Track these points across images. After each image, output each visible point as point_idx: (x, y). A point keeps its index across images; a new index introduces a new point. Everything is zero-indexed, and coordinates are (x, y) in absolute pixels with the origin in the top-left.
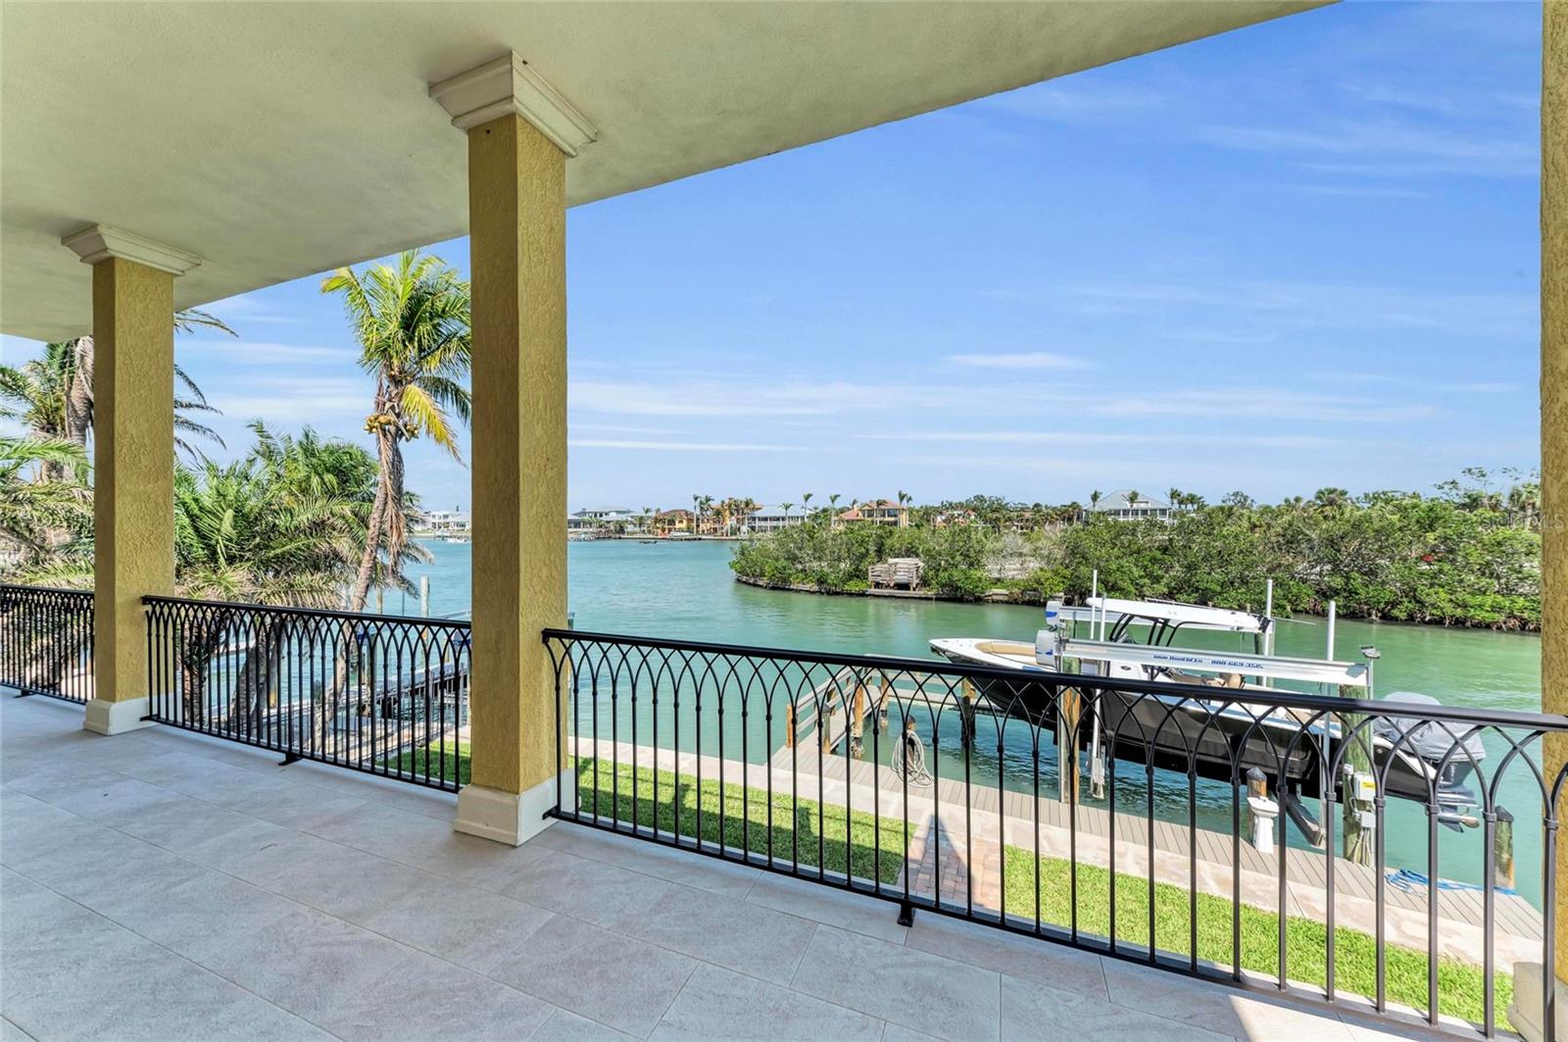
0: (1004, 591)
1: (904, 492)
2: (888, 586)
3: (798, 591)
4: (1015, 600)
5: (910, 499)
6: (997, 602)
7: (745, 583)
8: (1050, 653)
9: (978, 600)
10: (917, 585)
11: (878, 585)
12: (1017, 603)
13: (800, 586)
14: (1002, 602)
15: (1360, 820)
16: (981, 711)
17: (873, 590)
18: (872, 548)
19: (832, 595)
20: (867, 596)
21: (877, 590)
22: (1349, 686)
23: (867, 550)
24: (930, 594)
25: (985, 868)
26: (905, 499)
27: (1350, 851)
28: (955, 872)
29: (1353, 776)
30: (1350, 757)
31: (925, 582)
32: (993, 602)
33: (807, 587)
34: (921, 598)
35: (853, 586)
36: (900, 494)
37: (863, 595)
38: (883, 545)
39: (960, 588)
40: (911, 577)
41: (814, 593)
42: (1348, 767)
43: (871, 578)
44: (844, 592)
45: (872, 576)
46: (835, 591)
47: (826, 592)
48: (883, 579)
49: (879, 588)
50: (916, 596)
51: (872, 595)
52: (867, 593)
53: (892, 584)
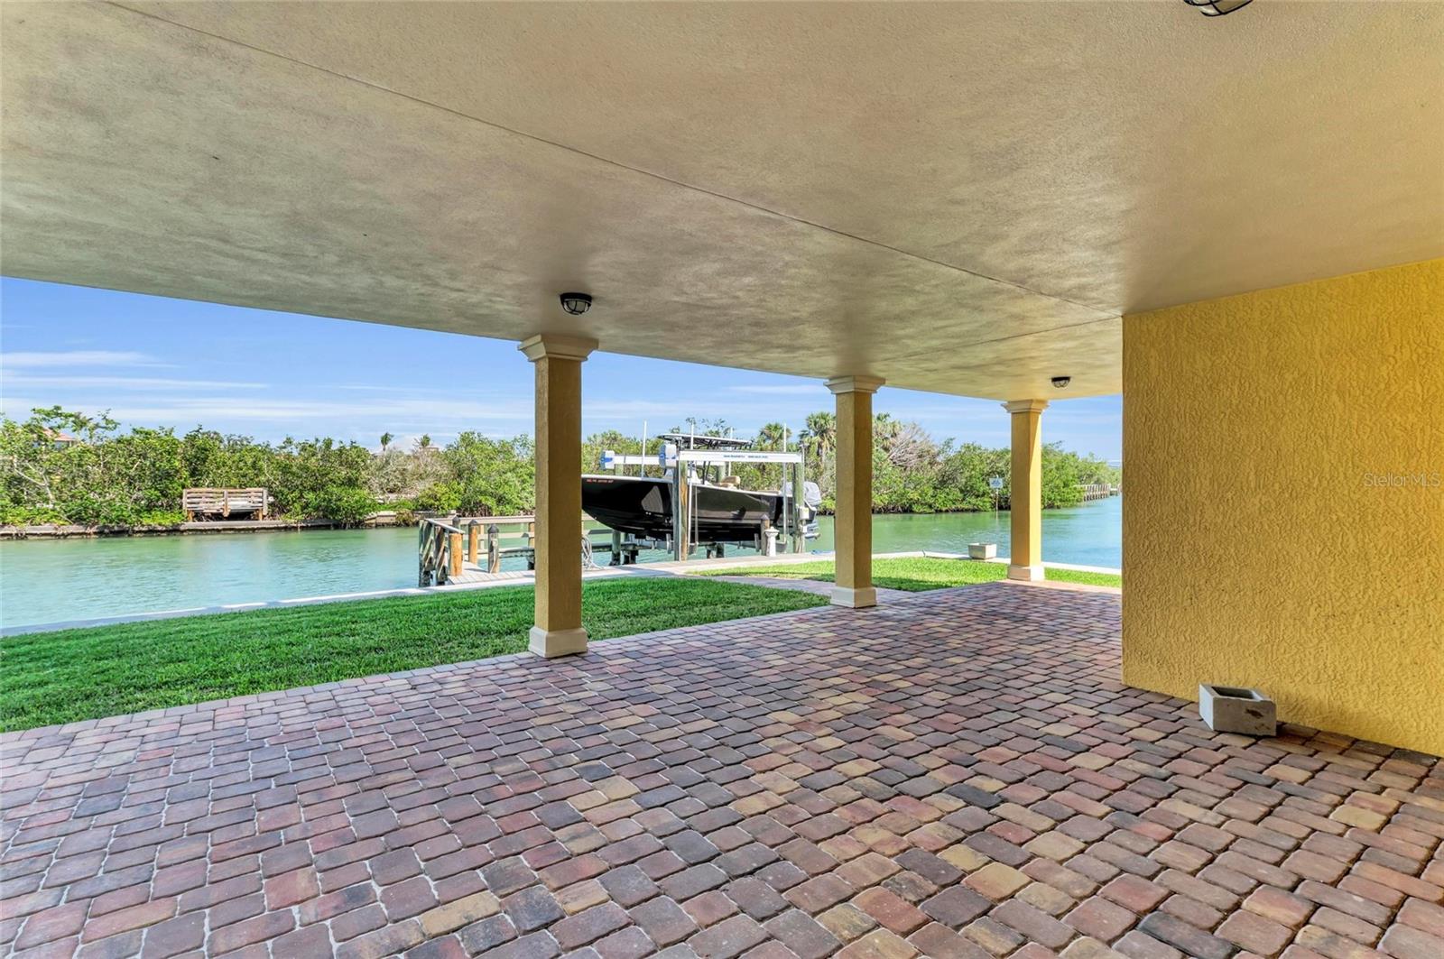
0: (392, 513)
2: (219, 517)
4: (404, 521)
5: (97, 427)
6: (383, 525)
8: (674, 458)
9: (358, 525)
10: (269, 512)
11: (198, 516)
12: (407, 525)
13: (27, 528)
14: (388, 524)
15: (802, 531)
17: (191, 524)
19: (107, 535)
20: (183, 532)
21: (197, 523)
24: (291, 521)
27: (797, 548)
29: (799, 509)
30: (797, 500)
31: (279, 507)
32: (377, 526)
33: (47, 528)
34: (278, 529)
35: (161, 519)
37: (174, 531)
39: (342, 510)
40: (261, 502)
41: (65, 536)
42: (797, 505)
43: (188, 506)
44: (136, 529)
45: (189, 503)
46: (116, 528)
47: (95, 533)
48: (208, 507)
49: (200, 520)
50: (267, 526)
51: (189, 530)
52: (182, 528)
53: (226, 514)
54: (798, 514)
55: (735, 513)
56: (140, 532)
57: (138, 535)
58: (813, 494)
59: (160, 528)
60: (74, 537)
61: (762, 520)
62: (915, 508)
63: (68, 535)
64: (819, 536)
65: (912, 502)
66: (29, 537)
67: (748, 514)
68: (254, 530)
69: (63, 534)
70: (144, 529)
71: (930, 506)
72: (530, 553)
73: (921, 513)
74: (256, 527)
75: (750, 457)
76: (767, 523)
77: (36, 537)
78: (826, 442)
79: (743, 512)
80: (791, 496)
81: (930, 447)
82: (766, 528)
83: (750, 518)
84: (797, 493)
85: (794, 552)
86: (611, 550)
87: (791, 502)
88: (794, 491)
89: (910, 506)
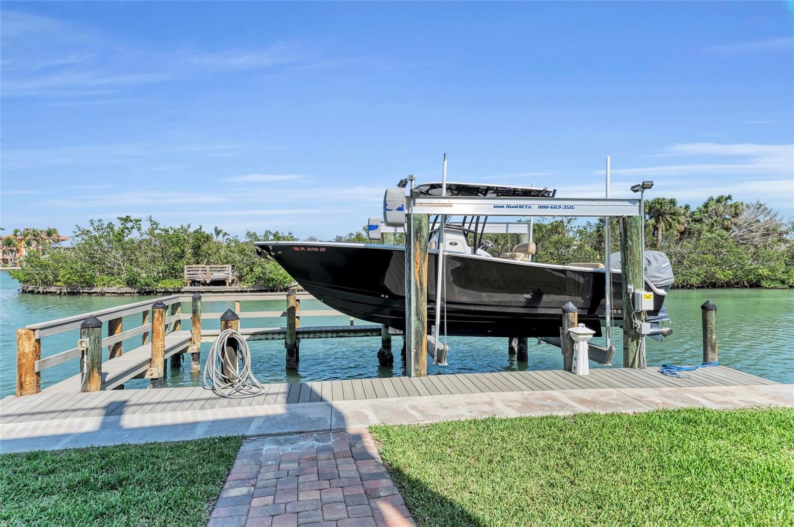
1: (219, 228)
2: (205, 284)
3: (103, 294)
5: (226, 234)
7: (32, 292)
8: (401, 209)
10: (233, 281)
11: (194, 283)
13: (106, 289)
15: (640, 329)
16: (306, 336)
17: (188, 288)
18: (189, 251)
19: (142, 294)
20: (183, 292)
21: (193, 287)
22: (629, 217)
23: (183, 251)
24: (244, 286)
25: (355, 460)
26: (221, 234)
27: (631, 360)
28: (314, 477)
29: (633, 294)
30: (631, 278)
31: (241, 278)
33: (114, 289)
34: (236, 292)
35: (169, 284)
36: (216, 230)
38: (199, 247)
39: (273, 280)
40: (228, 274)
41: (122, 294)
42: (630, 287)
43: (188, 276)
44: (158, 290)
45: (188, 274)
46: (148, 290)
47: (137, 293)
48: (200, 277)
49: (195, 285)
50: (230, 290)
51: (187, 292)
52: (182, 290)
53: (208, 282)
54: (633, 300)
55: (528, 296)
56: (160, 292)
57: (160, 294)
58: (659, 269)
59: (170, 290)
60: (127, 295)
61: (565, 311)
62: (764, 283)
63: (124, 293)
64: (670, 332)
65: (761, 277)
66: (106, 294)
67: (545, 298)
68: (223, 292)
69: (121, 293)
70: (162, 291)
71: (783, 282)
72: (282, 336)
73: (772, 288)
74: (223, 290)
75: (540, 207)
76: (573, 317)
77: (109, 294)
78: (662, 224)
79: (538, 296)
80: (620, 271)
81: (777, 226)
82: (573, 325)
83: (548, 305)
84: (630, 267)
85: (626, 365)
86: (380, 335)
87: (620, 282)
88: (624, 263)
89: (759, 281)
